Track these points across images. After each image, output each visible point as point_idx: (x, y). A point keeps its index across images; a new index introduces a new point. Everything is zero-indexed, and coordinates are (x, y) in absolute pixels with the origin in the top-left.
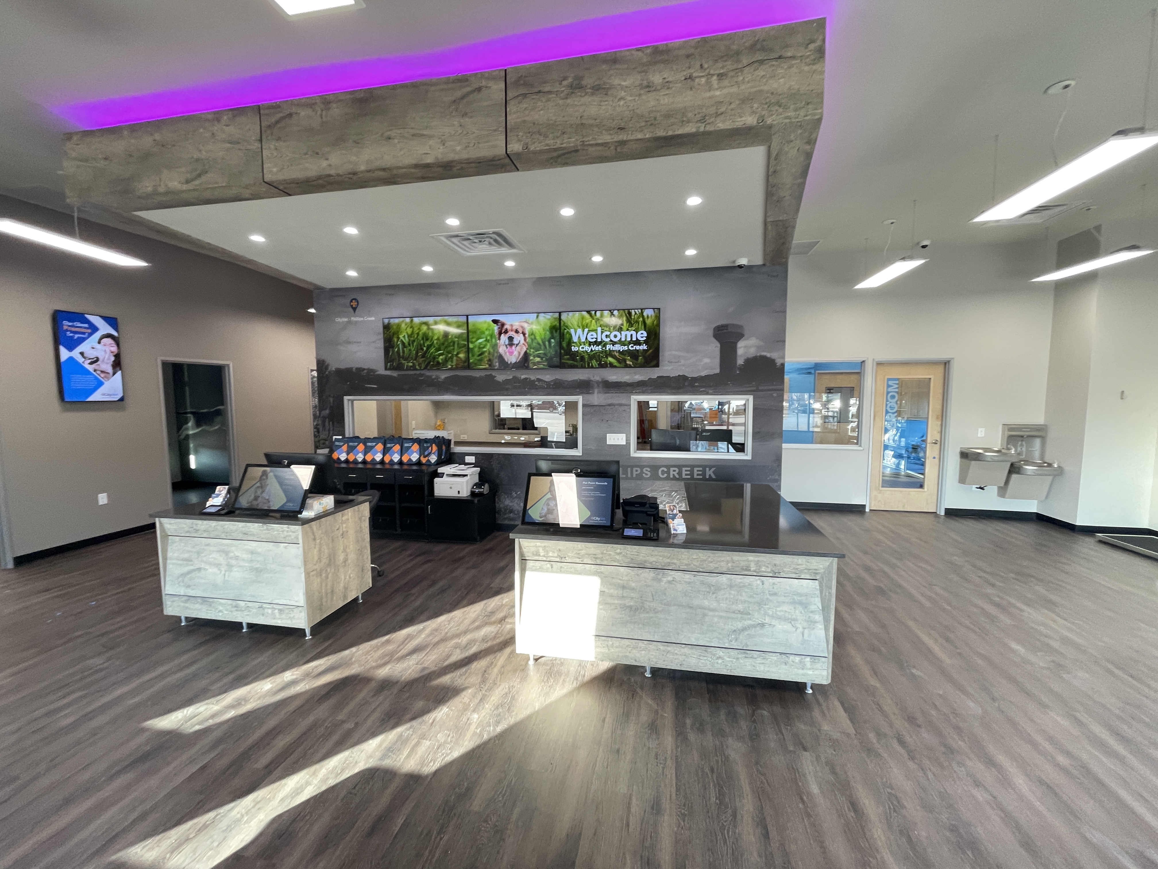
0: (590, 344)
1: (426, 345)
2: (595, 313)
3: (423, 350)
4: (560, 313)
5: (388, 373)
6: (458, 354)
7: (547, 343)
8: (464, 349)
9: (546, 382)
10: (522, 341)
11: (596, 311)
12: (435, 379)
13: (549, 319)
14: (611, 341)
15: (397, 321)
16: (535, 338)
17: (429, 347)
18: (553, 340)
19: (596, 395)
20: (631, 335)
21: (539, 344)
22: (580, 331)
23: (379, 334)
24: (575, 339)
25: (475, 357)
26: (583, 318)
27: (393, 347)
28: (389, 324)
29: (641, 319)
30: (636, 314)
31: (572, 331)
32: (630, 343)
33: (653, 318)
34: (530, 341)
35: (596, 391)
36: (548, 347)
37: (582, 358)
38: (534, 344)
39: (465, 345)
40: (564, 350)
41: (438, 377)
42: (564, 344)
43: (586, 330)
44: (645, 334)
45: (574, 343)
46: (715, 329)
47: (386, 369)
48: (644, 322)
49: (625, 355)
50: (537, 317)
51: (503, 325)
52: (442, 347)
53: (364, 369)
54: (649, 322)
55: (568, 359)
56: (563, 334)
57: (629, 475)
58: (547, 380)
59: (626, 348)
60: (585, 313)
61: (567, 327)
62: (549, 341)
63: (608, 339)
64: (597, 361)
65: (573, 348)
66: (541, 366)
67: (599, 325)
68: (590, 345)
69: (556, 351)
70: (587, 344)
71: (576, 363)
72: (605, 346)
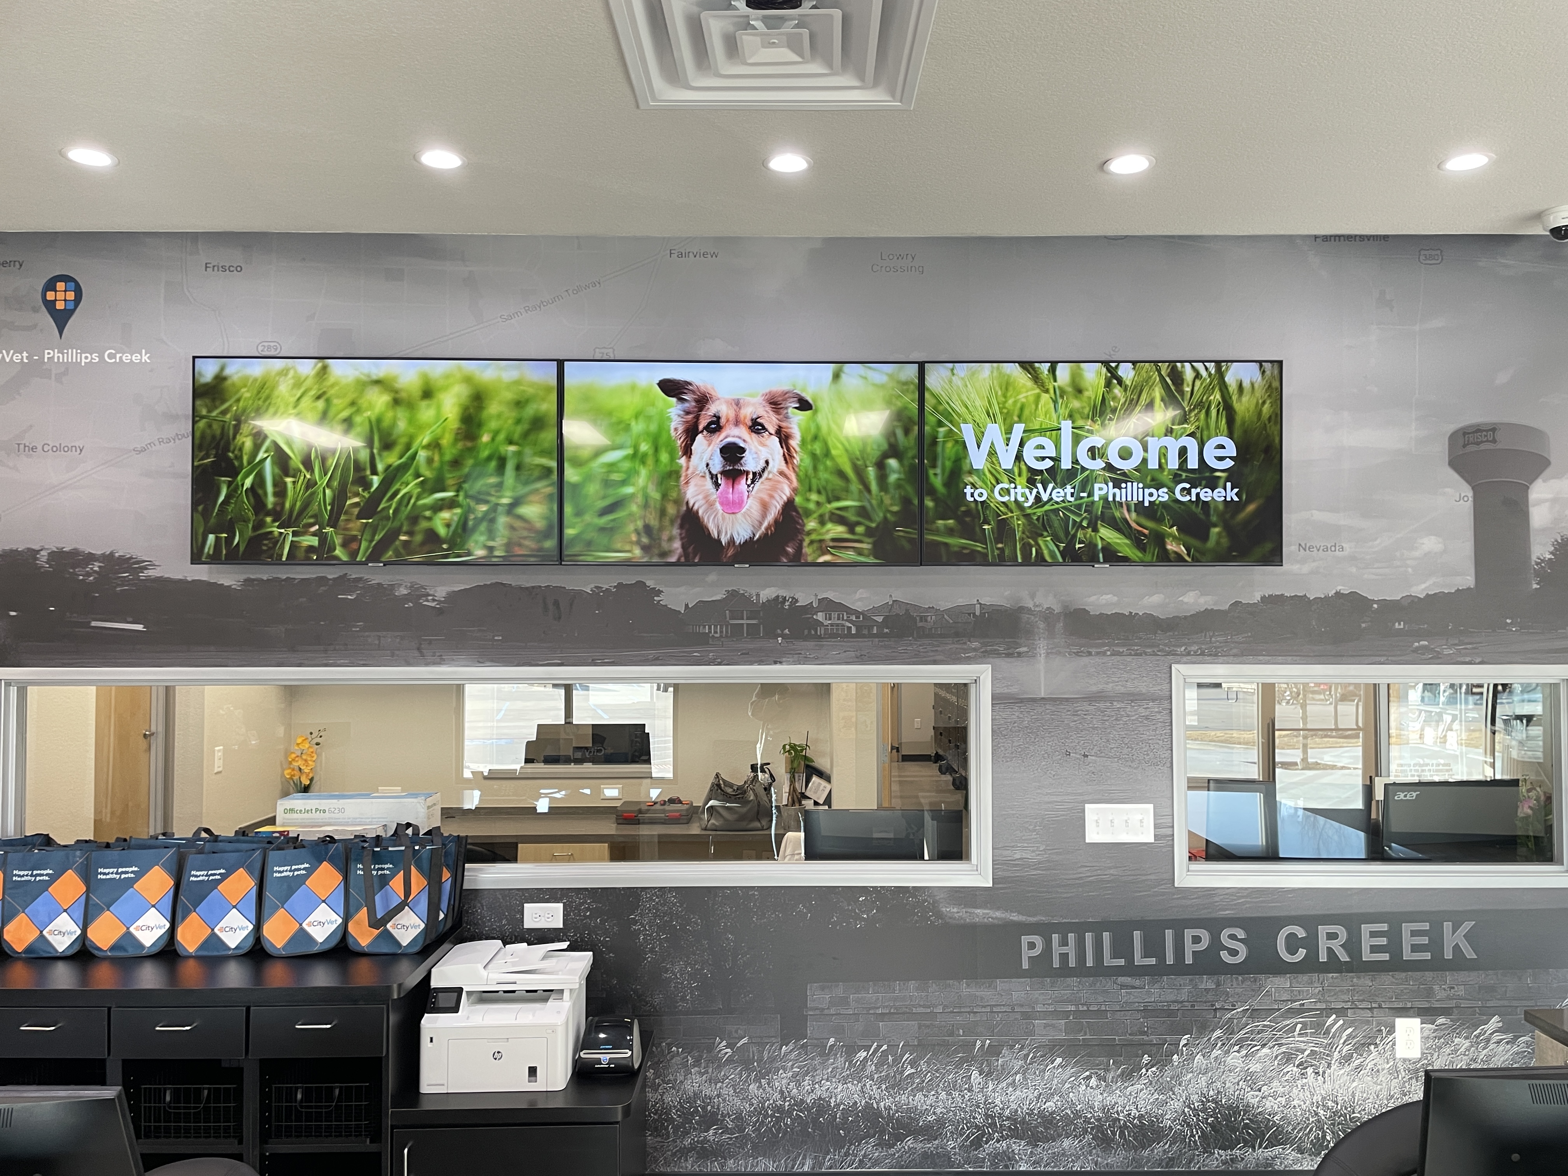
0: (1033, 477)
1: (380, 467)
2: (1053, 370)
3: (367, 485)
4: (922, 366)
5: (202, 573)
6: (516, 503)
7: (871, 472)
8: (546, 488)
9: (857, 613)
10: (777, 463)
11: (1054, 364)
12: (406, 598)
13: (882, 386)
14: (1110, 467)
15: (257, 369)
16: (827, 454)
17: (392, 476)
18: (893, 463)
19: (1041, 662)
20: (1183, 452)
21: (841, 474)
22: (994, 432)
23: (173, 418)
24: (978, 459)
25: (588, 518)
26: (1007, 385)
27: (233, 471)
28: (220, 379)
29: (1217, 396)
30: (1198, 376)
31: (968, 433)
32: (1177, 478)
33: (1259, 393)
34: (807, 462)
35: (1042, 646)
36: (874, 487)
37: (1003, 529)
38: (824, 475)
39: (548, 471)
40: (935, 500)
41: (418, 593)
42: (937, 479)
43: (1018, 430)
44: (1231, 449)
45: (972, 471)
46: (1453, 437)
47: (196, 558)
48: (1228, 408)
49: (1160, 520)
50: (837, 376)
51: (703, 401)
52: (451, 479)
53: (91, 558)
54: (1243, 406)
55: (950, 532)
56: (934, 442)
57: (1170, 960)
58: (859, 606)
59: (1162, 495)
60: (1014, 370)
61: (948, 415)
62: (880, 465)
63: (1099, 464)
64: (1056, 539)
65: (968, 490)
66: (850, 556)
67: (1062, 411)
68: (1031, 482)
69: (906, 502)
70: (1022, 481)
71: (979, 547)
72: (1086, 485)
